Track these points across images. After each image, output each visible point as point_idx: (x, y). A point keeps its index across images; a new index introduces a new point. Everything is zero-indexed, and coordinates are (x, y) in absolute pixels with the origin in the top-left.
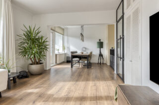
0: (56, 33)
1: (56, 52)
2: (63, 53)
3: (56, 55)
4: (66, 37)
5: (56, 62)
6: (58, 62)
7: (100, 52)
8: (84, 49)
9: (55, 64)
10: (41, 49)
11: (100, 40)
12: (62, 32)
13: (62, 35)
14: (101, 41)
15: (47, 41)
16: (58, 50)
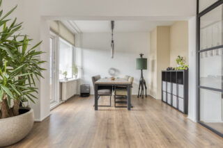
0: (61, 39)
1: (61, 78)
2: (74, 79)
3: (61, 84)
4: (78, 50)
5: (61, 98)
6: (65, 98)
7: (142, 77)
8: (113, 72)
9: (58, 102)
10: (23, 71)
11: (141, 55)
12: (71, 39)
13: (71, 46)
14: (144, 57)
15: (39, 53)
16: (66, 73)
